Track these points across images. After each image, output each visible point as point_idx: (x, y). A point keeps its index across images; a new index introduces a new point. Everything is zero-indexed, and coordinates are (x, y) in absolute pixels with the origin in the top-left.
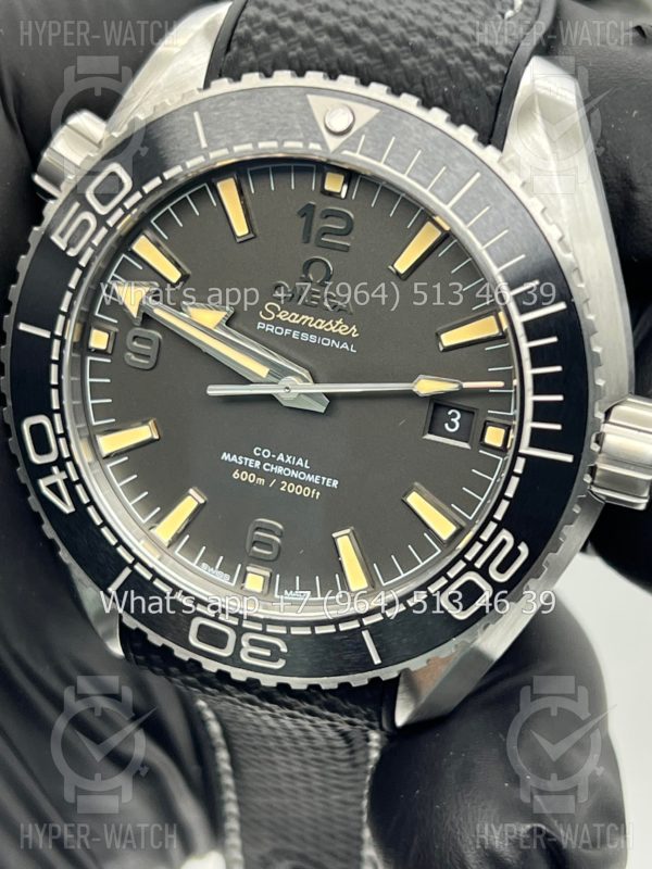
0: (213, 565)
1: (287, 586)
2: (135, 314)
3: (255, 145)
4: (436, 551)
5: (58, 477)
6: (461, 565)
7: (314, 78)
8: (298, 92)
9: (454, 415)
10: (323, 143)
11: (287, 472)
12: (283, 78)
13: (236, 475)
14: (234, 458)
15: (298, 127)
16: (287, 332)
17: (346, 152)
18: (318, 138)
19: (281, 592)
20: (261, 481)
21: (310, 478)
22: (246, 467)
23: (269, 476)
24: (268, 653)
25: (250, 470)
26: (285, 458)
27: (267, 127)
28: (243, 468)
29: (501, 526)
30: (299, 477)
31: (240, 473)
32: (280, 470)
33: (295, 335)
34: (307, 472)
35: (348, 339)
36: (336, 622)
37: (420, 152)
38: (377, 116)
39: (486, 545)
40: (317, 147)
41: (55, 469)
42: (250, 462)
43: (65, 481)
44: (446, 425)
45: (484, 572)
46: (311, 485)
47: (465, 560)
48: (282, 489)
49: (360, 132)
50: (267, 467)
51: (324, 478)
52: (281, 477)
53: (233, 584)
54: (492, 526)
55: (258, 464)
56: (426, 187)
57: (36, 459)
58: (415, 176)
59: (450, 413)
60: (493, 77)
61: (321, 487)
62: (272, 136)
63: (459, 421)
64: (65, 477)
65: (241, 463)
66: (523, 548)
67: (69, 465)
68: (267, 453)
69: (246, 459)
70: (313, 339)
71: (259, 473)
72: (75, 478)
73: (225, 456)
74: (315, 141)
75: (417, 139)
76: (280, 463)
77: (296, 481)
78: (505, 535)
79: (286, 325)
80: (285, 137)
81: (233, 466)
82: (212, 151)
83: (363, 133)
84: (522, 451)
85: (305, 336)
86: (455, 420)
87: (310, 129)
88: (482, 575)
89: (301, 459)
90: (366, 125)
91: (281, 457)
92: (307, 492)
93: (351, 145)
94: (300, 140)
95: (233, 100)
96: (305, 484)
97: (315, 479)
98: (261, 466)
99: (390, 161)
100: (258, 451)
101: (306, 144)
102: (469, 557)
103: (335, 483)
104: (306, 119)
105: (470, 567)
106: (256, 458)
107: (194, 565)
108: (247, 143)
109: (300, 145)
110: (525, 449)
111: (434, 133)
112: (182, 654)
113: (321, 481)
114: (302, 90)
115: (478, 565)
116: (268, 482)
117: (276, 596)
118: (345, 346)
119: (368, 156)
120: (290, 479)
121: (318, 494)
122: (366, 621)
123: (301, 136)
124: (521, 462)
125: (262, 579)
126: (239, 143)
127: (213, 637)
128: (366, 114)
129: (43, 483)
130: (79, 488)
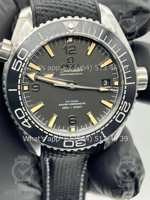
0: (62, 129)
1: (80, 128)
2: (34, 80)
3: (54, 36)
4: (109, 111)
5: (26, 121)
6: (118, 111)
7: (62, 18)
8: (60, 22)
9: (105, 82)
10: (69, 32)
11: (77, 104)
12: (55, 20)
13: (63, 108)
14: (62, 105)
15: (63, 29)
16: (67, 74)
17: (74, 32)
18: (68, 31)
19: (79, 130)
20: (69, 108)
21: (79, 104)
22: (65, 106)
23: (70, 106)
24: (81, 143)
25: (66, 106)
26: (73, 101)
27: (56, 31)
28: (64, 106)
29: (124, 101)
30: (76, 104)
31: (64, 107)
32: (72, 104)
33: (69, 74)
34: (78, 103)
35: (80, 72)
36: (95, 132)
37: (90, 28)
38: (79, 23)
39: (122, 106)
40: (68, 33)
41: (25, 119)
42: (65, 104)
43: (28, 121)
44: (104, 84)
45: (123, 111)
46: (80, 105)
47: (119, 110)
48: (74, 108)
49: (76, 27)
50: (69, 104)
51: (82, 103)
52: (73, 106)
53: (68, 132)
54: (123, 101)
55: (67, 104)
56: (93, 35)
57: (20, 118)
58: (90, 34)
59: (104, 81)
60: (94, 9)
61: (82, 105)
62: (58, 33)
63: (107, 82)
64: (28, 120)
65: (63, 105)
66: (129, 104)
67: (29, 117)
68: (68, 101)
69: (64, 104)
70: (73, 74)
71: (68, 106)
72: (30, 120)
73: (60, 105)
74: (67, 32)
75: (88, 26)
76: (72, 103)
77: (76, 105)
78: (126, 102)
79: (66, 73)
80: (60, 33)
81: (62, 106)
82: (45, 39)
83: (77, 27)
84: (125, 84)
85: (71, 74)
86: (106, 83)
87: (65, 29)
88: (123, 112)
89: (76, 101)
90: (77, 26)
91: (72, 101)
92: (79, 107)
93: (75, 30)
94: (64, 32)
95: (46, 27)
96: (78, 105)
97: (80, 104)
98: (68, 105)
99: (84, 32)
100: (66, 102)
101: (66, 33)
102: (120, 109)
103: (85, 103)
104: (64, 27)
105: (120, 111)
106: (66, 103)
107: (58, 130)
108: (52, 36)
109: (64, 33)
110: (126, 84)
111: (91, 24)
112: (62, 150)
113: (82, 104)
114: (61, 22)
115: (121, 110)
116: (70, 108)
117: (78, 131)
118: (80, 74)
119: (79, 32)
120: (75, 105)
121: (82, 107)
122: (101, 129)
123: (64, 31)
124: (126, 87)
125: (74, 128)
126: (51, 36)
127: (69, 144)
128: (76, 23)
129: (23, 123)
130: (32, 121)
